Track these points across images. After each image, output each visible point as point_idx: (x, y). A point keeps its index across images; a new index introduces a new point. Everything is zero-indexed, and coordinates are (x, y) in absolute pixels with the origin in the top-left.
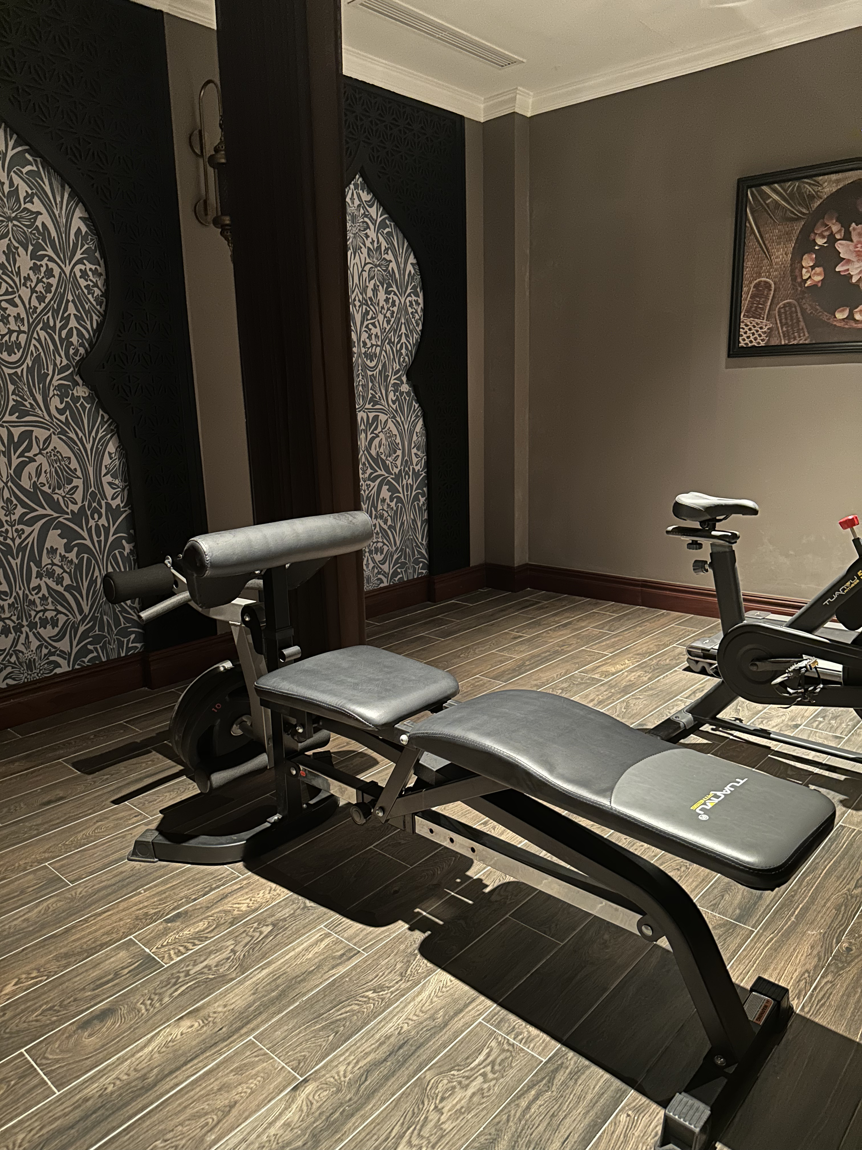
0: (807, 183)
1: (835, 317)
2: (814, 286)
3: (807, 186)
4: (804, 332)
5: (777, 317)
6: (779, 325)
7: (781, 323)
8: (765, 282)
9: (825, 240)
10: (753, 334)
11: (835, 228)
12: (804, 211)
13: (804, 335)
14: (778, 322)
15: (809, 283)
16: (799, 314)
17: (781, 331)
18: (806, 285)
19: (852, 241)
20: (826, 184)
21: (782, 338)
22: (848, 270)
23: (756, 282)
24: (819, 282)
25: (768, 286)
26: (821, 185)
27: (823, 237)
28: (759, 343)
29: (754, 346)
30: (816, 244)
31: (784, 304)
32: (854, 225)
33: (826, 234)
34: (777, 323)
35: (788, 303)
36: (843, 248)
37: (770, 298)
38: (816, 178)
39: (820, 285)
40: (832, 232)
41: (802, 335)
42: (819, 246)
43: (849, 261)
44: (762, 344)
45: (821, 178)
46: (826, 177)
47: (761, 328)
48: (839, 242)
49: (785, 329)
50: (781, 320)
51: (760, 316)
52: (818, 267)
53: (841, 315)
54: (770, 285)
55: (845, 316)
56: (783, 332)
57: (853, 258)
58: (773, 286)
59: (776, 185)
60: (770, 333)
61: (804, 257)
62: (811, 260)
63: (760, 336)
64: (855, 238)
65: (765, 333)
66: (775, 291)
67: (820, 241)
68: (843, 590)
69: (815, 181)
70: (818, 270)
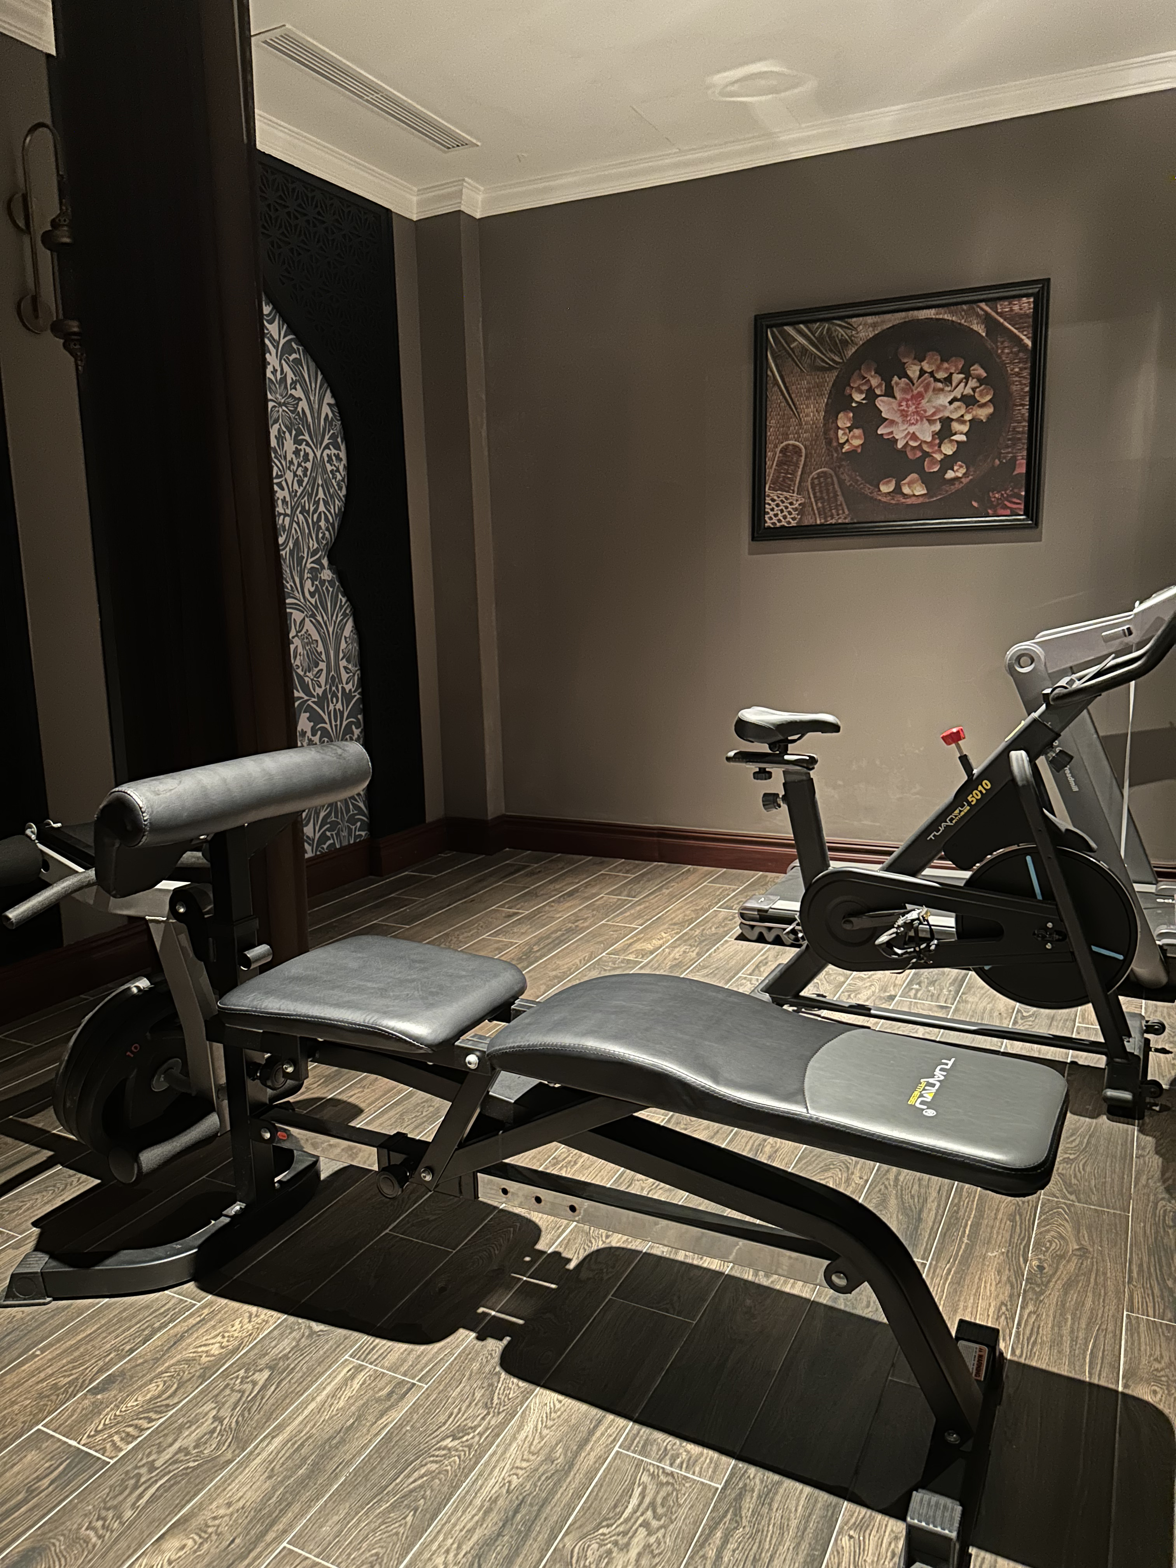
0: (840, 326)
1: (880, 491)
2: (852, 453)
3: (838, 328)
4: (843, 510)
5: (810, 490)
6: (813, 500)
7: (815, 497)
8: (793, 445)
9: (863, 396)
10: (782, 511)
11: (875, 381)
12: (837, 359)
13: (844, 513)
14: (812, 496)
15: (846, 447)
16: (836, 486)
17: (815, 508)
18: (844, 450)
19: (894, 397)
20: (861, 327)
21: (817, 516)
22: (892, 433)
23: (782, 445)
24: (858, 447)
25: (797, 451)
26: (856, 329)
27: (861, 392)
28: (789, 523)
29: (783, 527)
30: (853, 400)
31: (818, 474)
32: (896, 378)
33: (865, 388)
34: (810, 498)
35: (822, 472)
36: (884, 405)
37: (801, 467)
38: (849, 320)
39: (859, 450)
40: (871, 386)
41: (841, 512)
42: (857, 402)
43: (893, 422)
44: (794, 523)
45: (854, 320)
46: (861, 319)
47: (791, 504)
48: (880, 398)
49: (820, 505)
50: (814, 494)
51: (789, 488)
52: (857, 428)
53: (886, 488)
54: (800, 450)
55: (891, 489)
56: (818, 509)
57: (897, 418)
58: (804, 451)
59: (802, 326)
60: (801, 511)
61: (840, 416)
62: (849, 419)
63: (790, 513)
64: (898, 394)
65: (795, 509)
66: (806, 458)
67: (858, 397)
68: (951, 820)
69: (849, 324)
70: (857, 432)
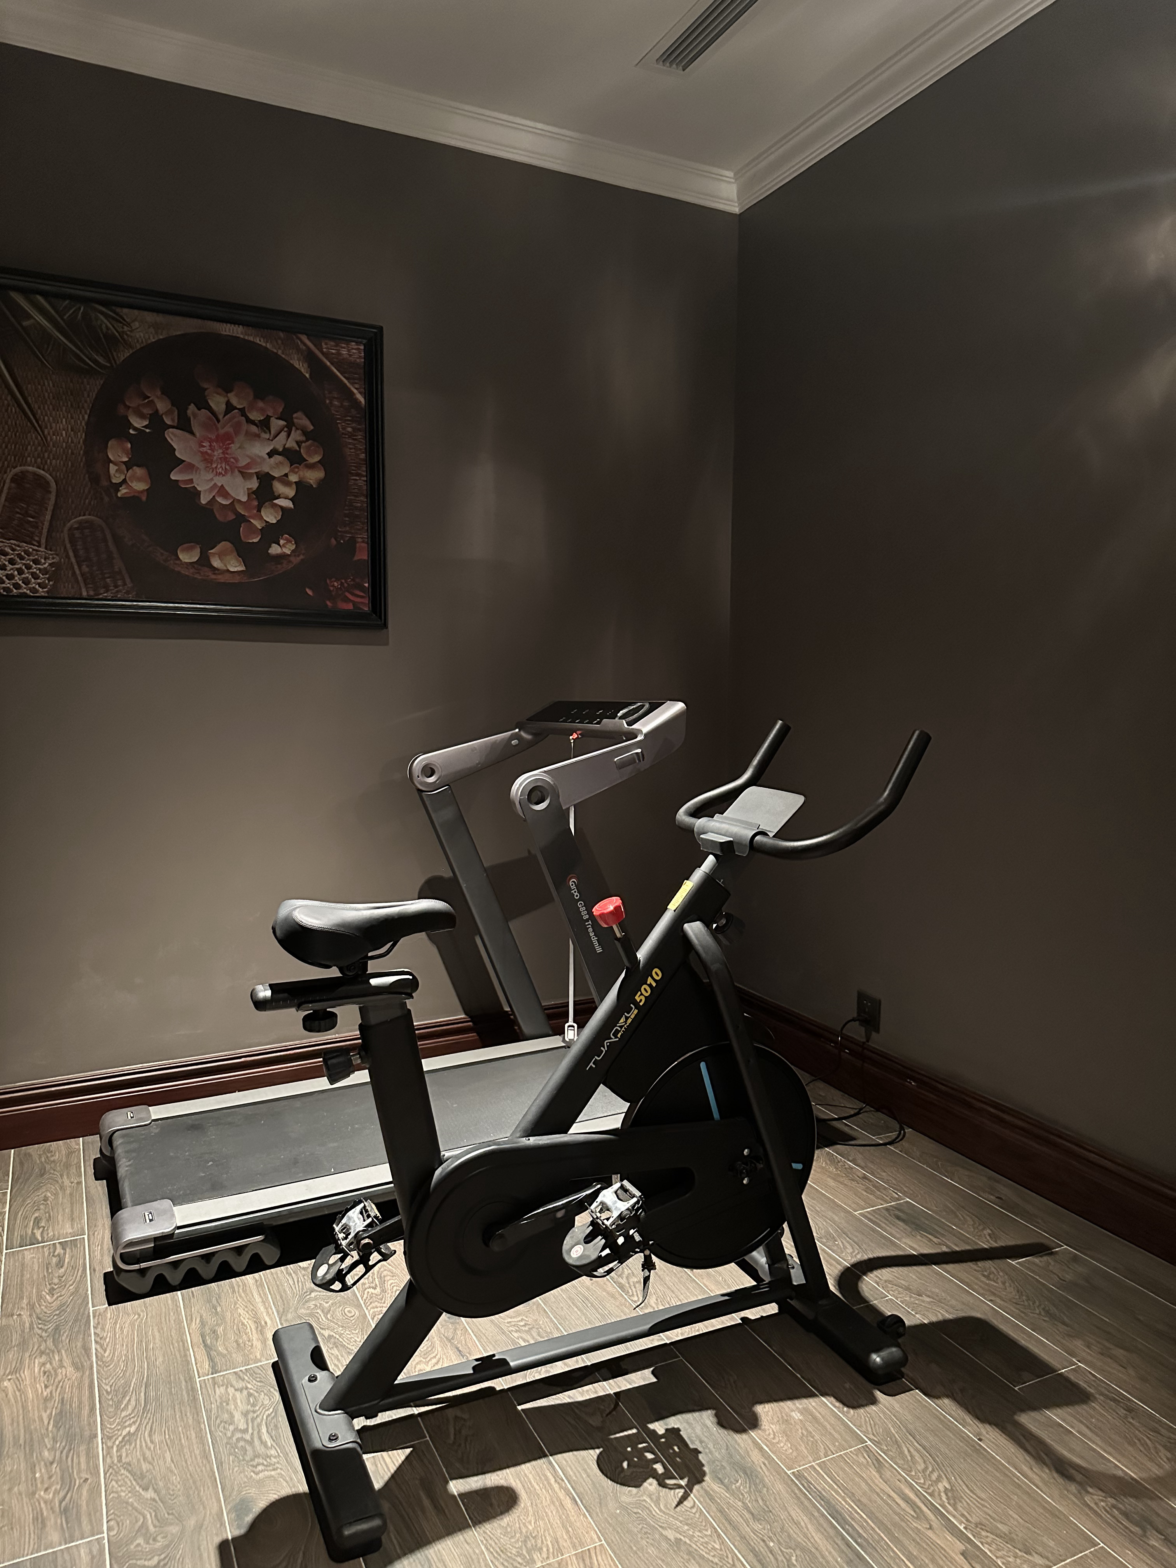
0: (102, 313)
1: (179, 559)
2: (133, 500)
3: (102, 317)
4: (123, 579)
5: (68, 546)
6: (73, 560)
7: (76, 556)
8: (35, 474)
9: (146, 423)
10: (20, 572)
11: (162, 406)
14: (71, 554)
15: (123, 491)
16: (110, 543)
17: (78, 572)
18: (119, 495)
19: (192, 433)
20: (137, 324)
21: (82, 585)
22: (191, 481)
23: (14, 471)
24: (142, 492)
25: (43, 484)
26: (129, 325)
27: (142, 416)
30: (130, 426)
31: (80, 522)
32: (192, 407)
33: (147, 411)
34: (68, 557)
35: (87, 522)
36: (176, 440)
37: (50, 508)
38: (118, 310)
39: (144, 498)
40: (157, 411)
41: (120, 583)
42: (135, 429)
43: (191, 467)
44: (42, 592)
45: (125, 310)
46: (136, 312)
47: (36, 562)
48: (171, 430)
49: (85, 569)
50: (75, 552)
52: (138, 466)
53: (188, 556)
54: (48, 483)
55: (195, 559)
56: (82, 575)
58: (53, 484)
60: (55, 572)
61: (110, 443)
62: (124, 451)
63: (34, 575)
64: (196, 429)
65: (44, 571)
66: (57, 496)
67: (138, 423)
69: (117, 314)
70: (139, 471)
